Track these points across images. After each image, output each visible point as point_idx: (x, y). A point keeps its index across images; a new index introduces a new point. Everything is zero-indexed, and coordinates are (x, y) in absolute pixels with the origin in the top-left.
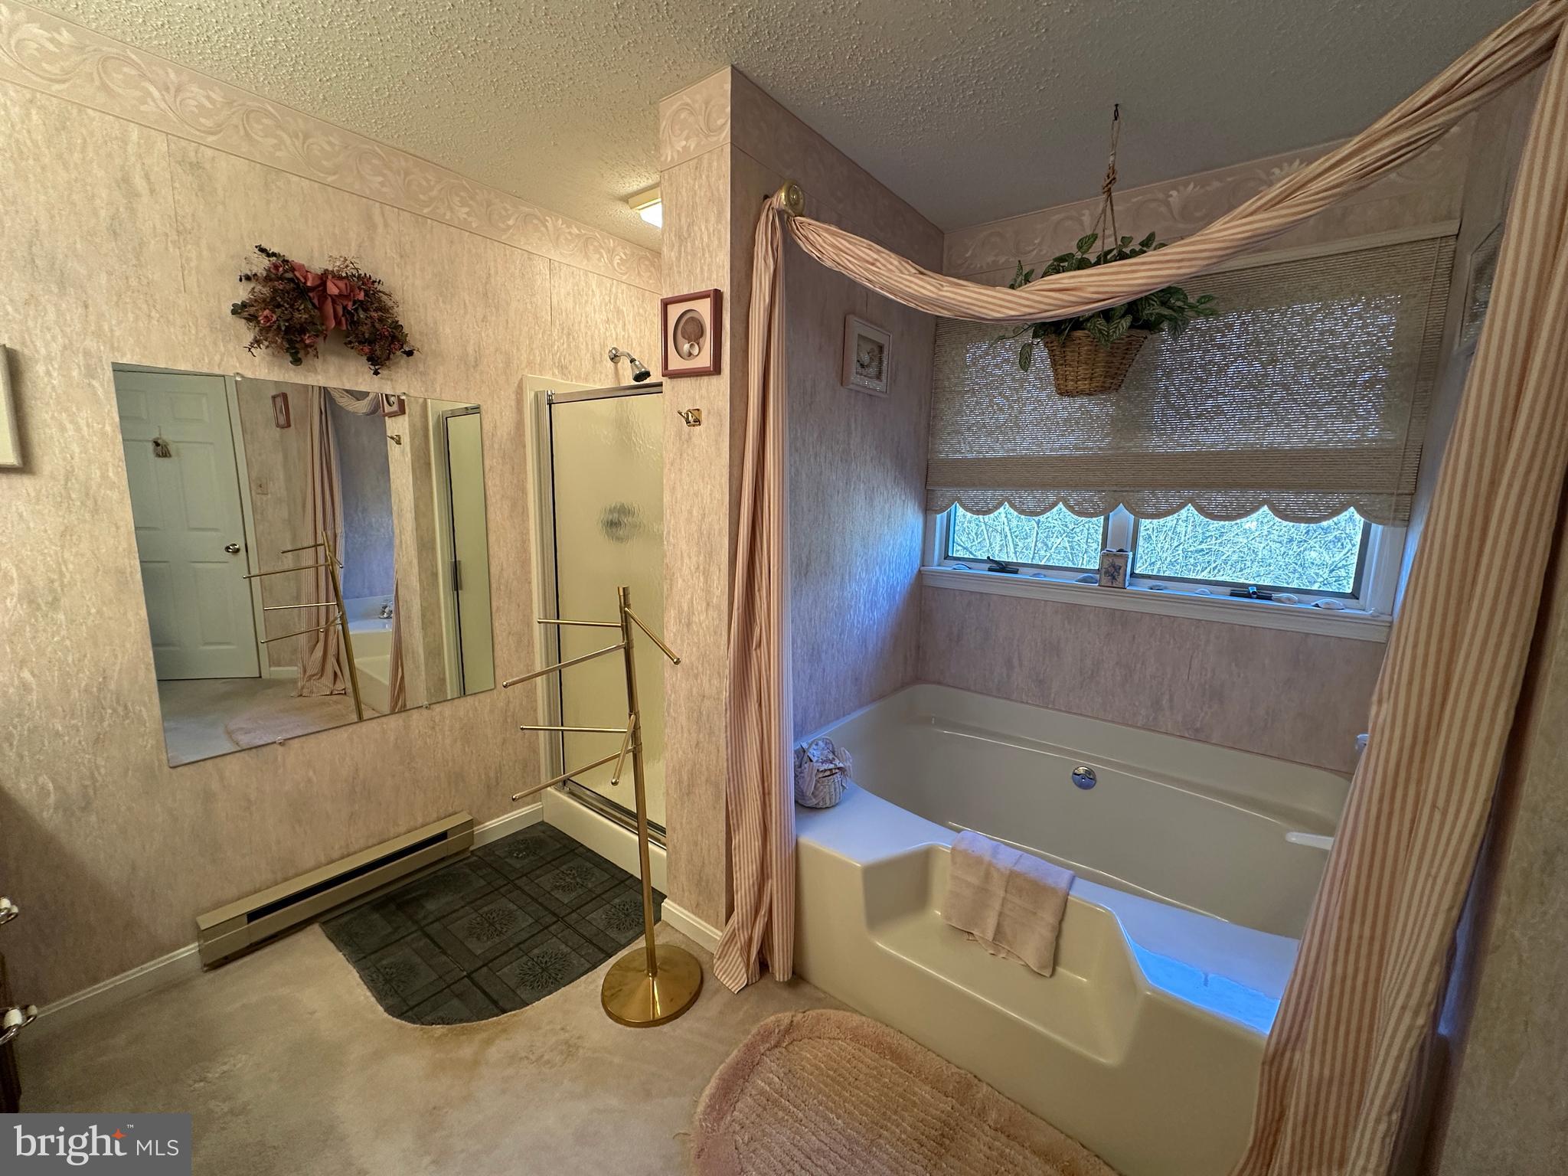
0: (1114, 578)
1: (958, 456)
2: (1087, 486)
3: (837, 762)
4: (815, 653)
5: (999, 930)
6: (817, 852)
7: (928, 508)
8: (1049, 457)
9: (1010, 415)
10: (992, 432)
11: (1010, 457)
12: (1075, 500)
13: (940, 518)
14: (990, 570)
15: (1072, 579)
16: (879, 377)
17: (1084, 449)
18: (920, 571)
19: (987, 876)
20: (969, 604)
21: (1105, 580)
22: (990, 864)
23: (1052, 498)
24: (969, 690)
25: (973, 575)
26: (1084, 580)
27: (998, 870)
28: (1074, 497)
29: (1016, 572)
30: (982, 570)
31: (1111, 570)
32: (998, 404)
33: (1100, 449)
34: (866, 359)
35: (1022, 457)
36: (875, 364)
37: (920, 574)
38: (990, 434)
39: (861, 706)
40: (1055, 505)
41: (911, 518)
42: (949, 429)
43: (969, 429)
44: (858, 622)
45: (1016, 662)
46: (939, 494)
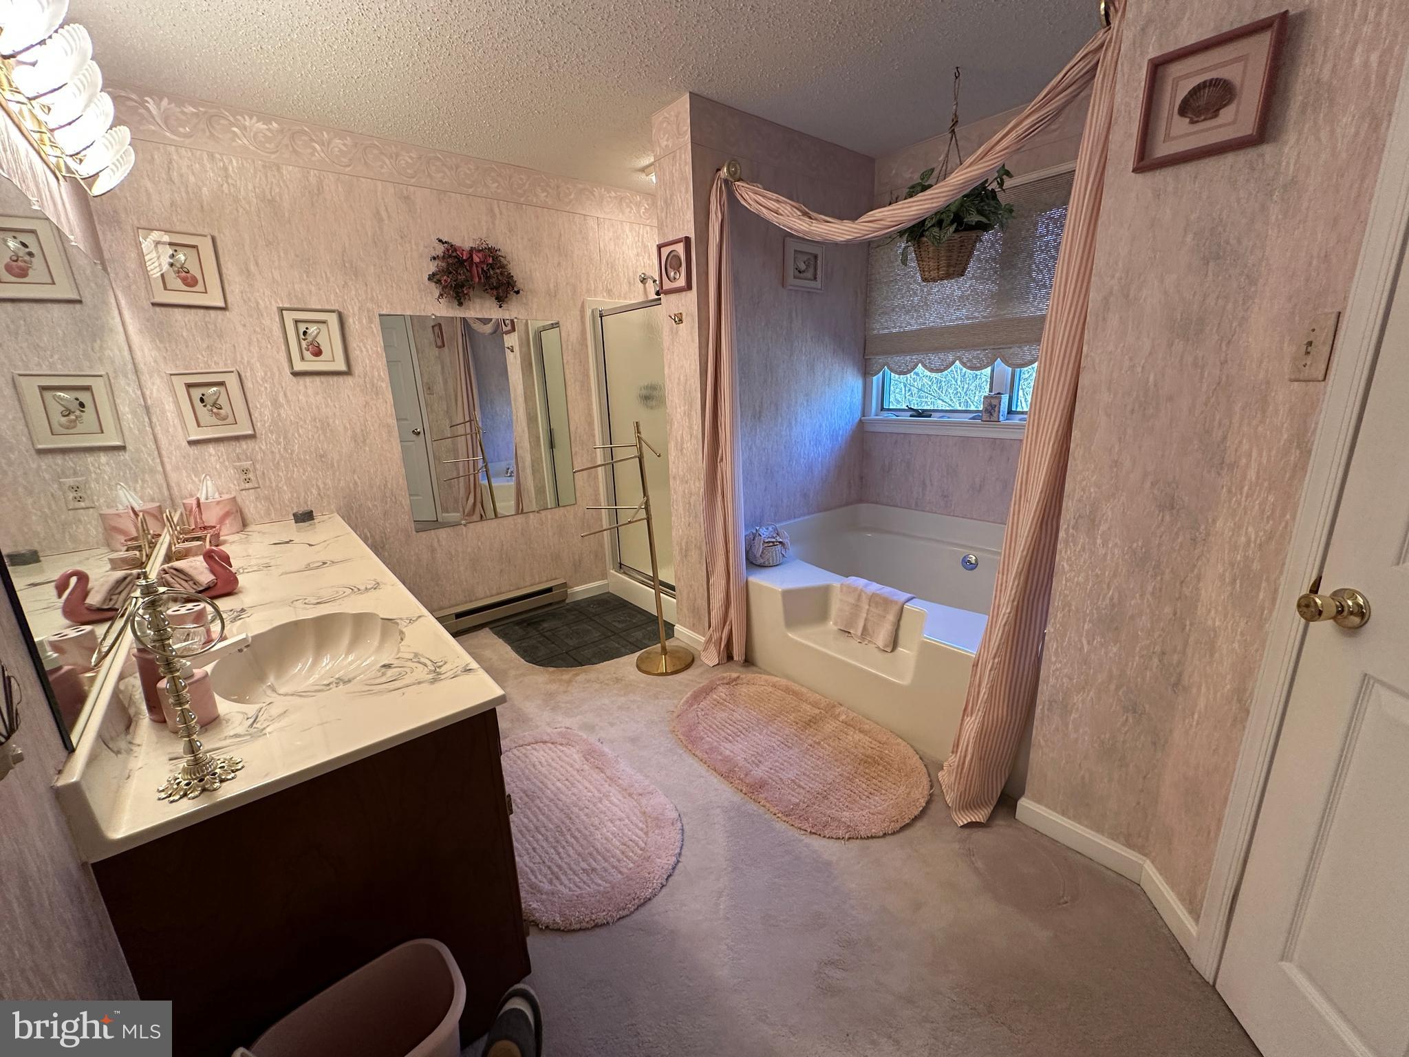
0: (991, 414)
1: (886, 331)
2: (974, 347)
3: (778, 538)
4: (769, 471)
5: (865, 628)
6: (761, 587)
7: (866, 372)
8: (949, 327)
9: (922, 297)
10: (910, 311)
11: (921, 329)
12: (967, 358)
13: (876, 380)
14: (911, 416)
15: (965, 418)
16: (815, 278)
17: (973, 318)
18: (860, 420)
19: (860, 596)
20: (896, 442)
21: (985, 417)
22: (862, 590)
23: (951, 358)
24: (896, 506)
25: (902, 421)
26: (973, 418)
27: (865, 593)
28: (967, 356)
29: (930, 416)
30: (906, 416)
31: (989, 408)
32: (913, 289)
33: (984, 317)
34: (803, 267)
35: (931, 328)
36: (811, 270)
37: (861, 423)
38: (908, 312)
39: (809, 514)
40: (953, 363)
41: (852, 382)
42: (880, 311)
43: (893, 310)
44: (804, 453)
45: (928, 482)
46: (874, 361)
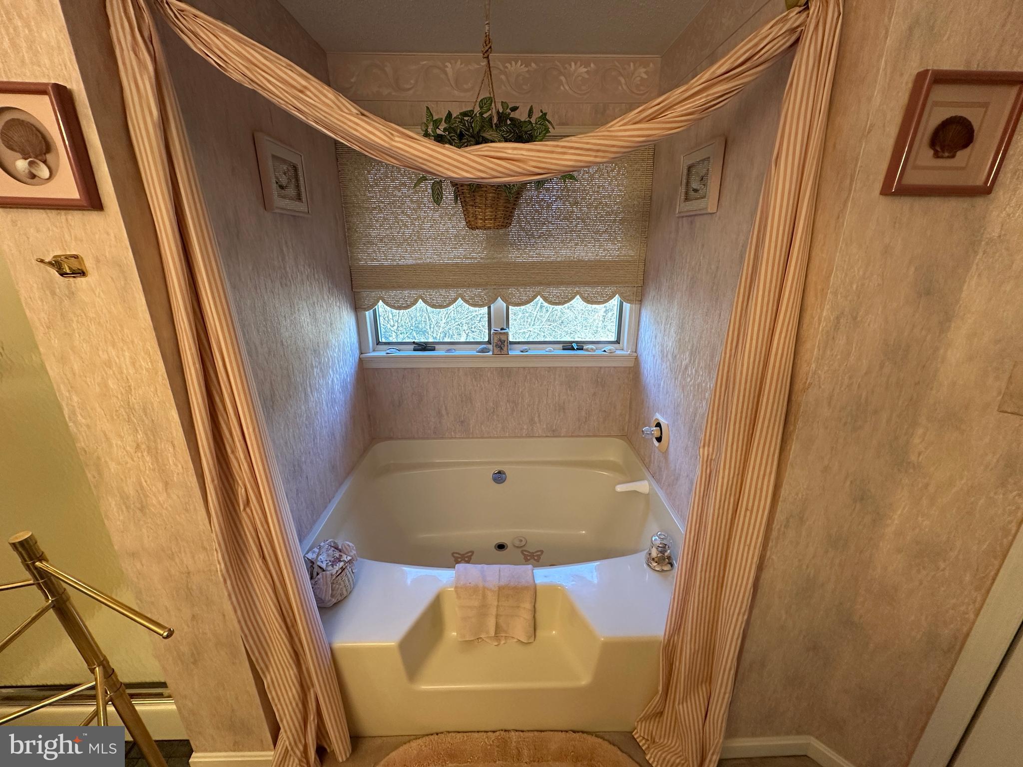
0: (501, 348)
1: (376, 263)
2: (477, 286)
3: (344, 558)
5: (498, 627)
6: (355, 651)
7: (358, 307)
8: (447, 264)
9: (413, 230)
10: (401, 244)
11: (418, 264)
12: (469, 296)
13: (369, 314)
14: (415, 350)
15: (472, 351)
17: (471, 258)
18: (360, 358)
20: (404, 377)
21: (497, 351)
22: (484, 588)
23: (453, 294)
24: (414, 438)
25: (406, 355)
26: (482, 351)
28: (468, 293)
29: (433, 349)
30: (409, 352)
31: (499, 343)
32: (402, 221)
33: (481, 258)
34: (284, 180)
35: (428, 264)
37: (361, 361)
40: (455, 300)
41: (345, 320)
42: (364, 240)
43: (381, 240)
45: (444, 412)
46: (364, 294)
